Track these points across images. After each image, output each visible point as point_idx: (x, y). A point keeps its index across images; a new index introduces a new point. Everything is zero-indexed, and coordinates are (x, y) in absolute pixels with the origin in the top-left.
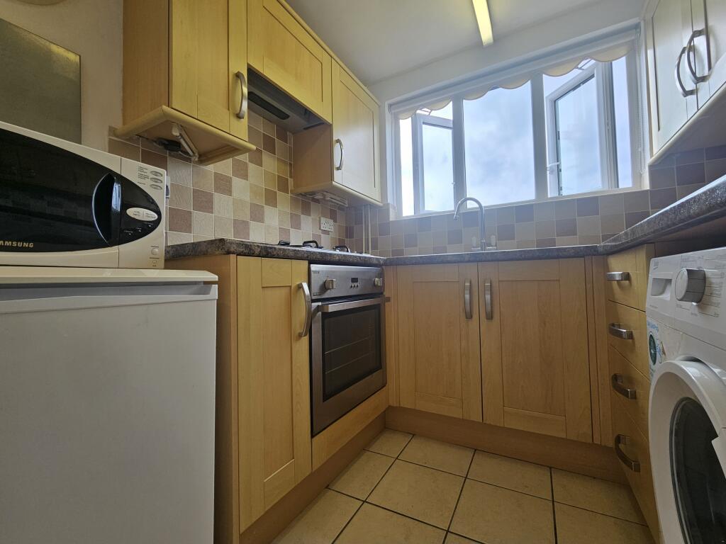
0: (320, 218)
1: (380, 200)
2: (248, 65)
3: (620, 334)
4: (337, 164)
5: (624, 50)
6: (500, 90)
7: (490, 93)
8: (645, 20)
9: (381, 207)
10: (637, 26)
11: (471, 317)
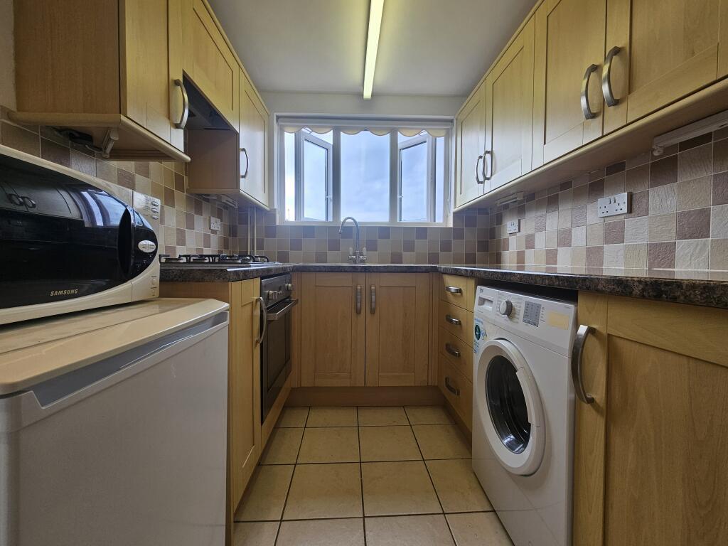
0: (210, 217)
1: (267, 205)
2: (184, 71)
3: (451, 321)
4: (242, 172)
5: (443, 133)
6: (368, 132)
7: (362, 132)
8: (457, 120)
9: (268, 211)
10: (452, 121)
11: (360, 313)
